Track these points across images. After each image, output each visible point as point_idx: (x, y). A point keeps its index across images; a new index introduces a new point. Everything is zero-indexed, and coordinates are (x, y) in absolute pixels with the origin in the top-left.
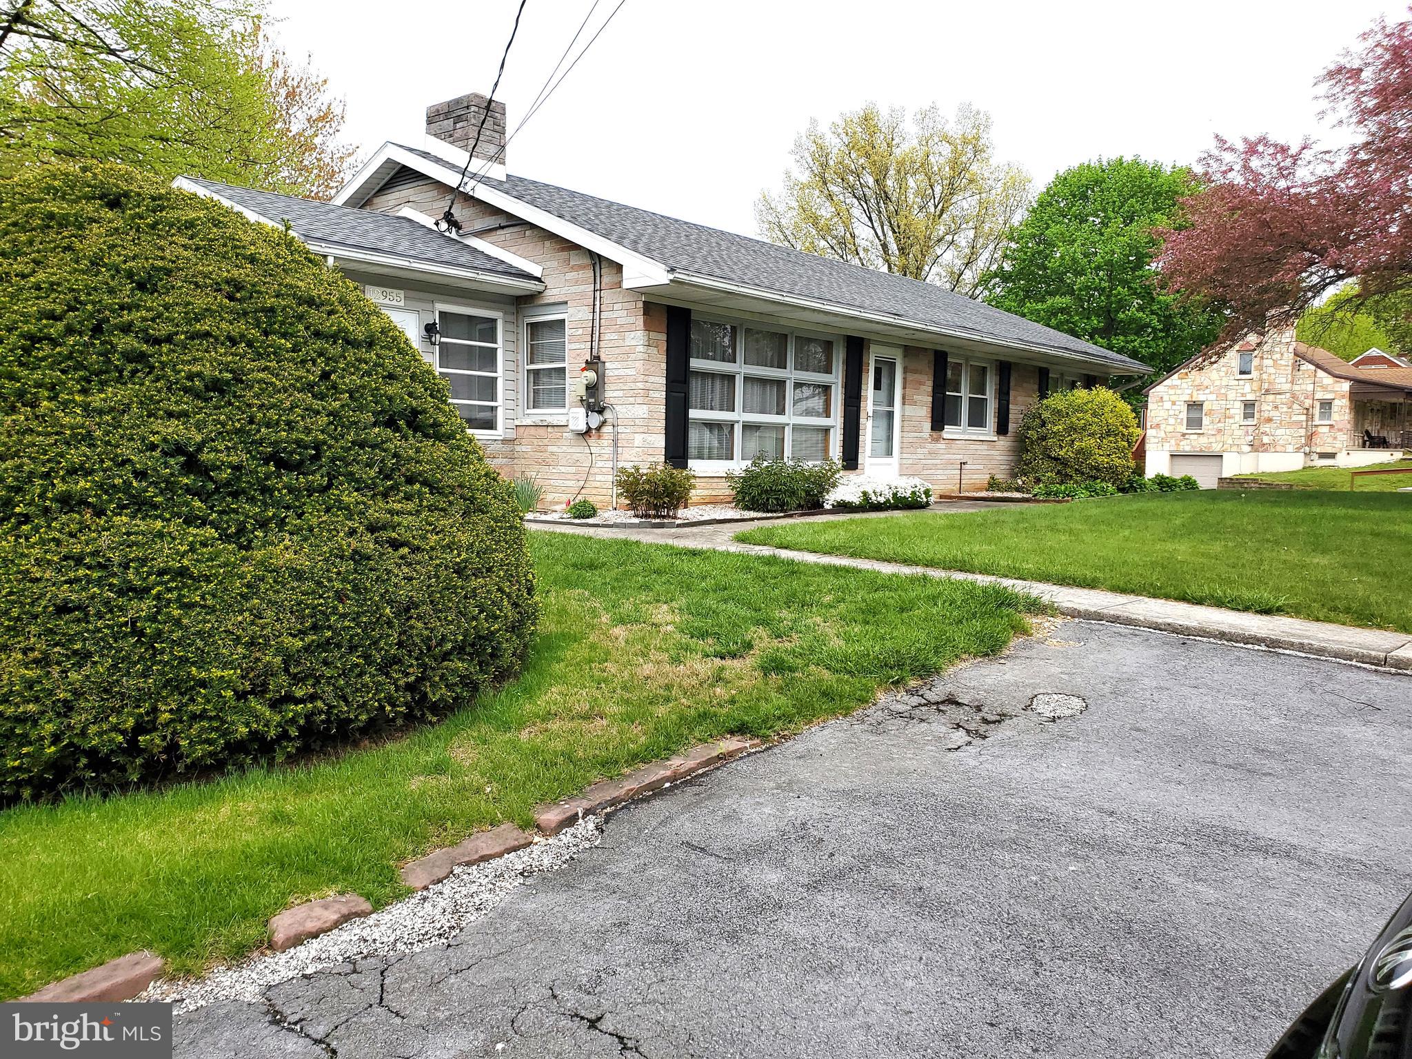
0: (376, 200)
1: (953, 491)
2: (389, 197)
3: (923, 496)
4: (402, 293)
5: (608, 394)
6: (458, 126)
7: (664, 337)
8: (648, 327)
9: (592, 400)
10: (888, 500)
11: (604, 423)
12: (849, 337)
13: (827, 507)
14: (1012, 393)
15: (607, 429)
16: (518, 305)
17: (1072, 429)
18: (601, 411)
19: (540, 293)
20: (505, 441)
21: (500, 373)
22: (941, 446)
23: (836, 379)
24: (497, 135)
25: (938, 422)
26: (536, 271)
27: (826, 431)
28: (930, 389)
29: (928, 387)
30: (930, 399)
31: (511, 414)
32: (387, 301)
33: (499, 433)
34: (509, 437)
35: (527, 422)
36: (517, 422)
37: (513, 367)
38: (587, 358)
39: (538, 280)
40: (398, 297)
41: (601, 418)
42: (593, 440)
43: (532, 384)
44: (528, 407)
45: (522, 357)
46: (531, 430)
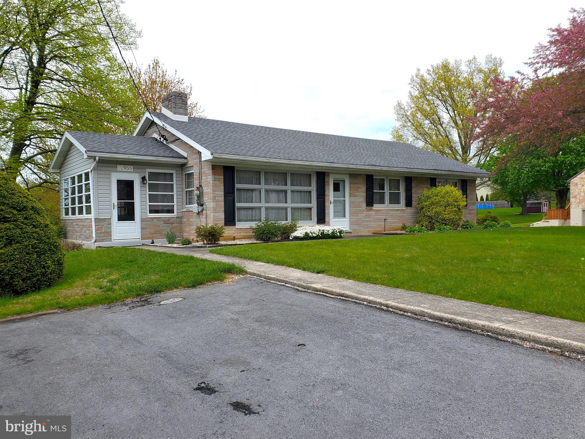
0: (148, 131)
1: (381, 231)
2: (151, 130)
3: (338, 234)
4: (132, 167)
5: (204, 199)
6: (170, 103)
7: (223, 177)
8: (214, 174)
9: (198, 202)
10: (318, 235)
11: (203, 209)
12: (317, 172)
13: (290, 238)
14: (413, 190)
15: (204, 212)
16: (182, 167)
17: (432, 204)
18: (202, 205)
19: (186, 163)
20: (177, 218)
21: (175, 193)
22: (372, 213)
23: (313, 188)
24: (184, 105)
25: (370, 203)
26: (185, 154)
27: (310, 209)
28: (365, 190)
29: (364, 188)
30: (365, 194)
31: (180, 207)
32: (126, 170)
33: (175, 214)
34: (179, 216)
35: (185, 210)
36: (182, 210)
37: (181, 190)
38: (198, 186)
39: (186, 158)
40: (131, 168)
41: (202, 208)
42: (201, 216)
43: (188, 196)
44: (187, 205)
45: (184, 186)
46: (186, 213)
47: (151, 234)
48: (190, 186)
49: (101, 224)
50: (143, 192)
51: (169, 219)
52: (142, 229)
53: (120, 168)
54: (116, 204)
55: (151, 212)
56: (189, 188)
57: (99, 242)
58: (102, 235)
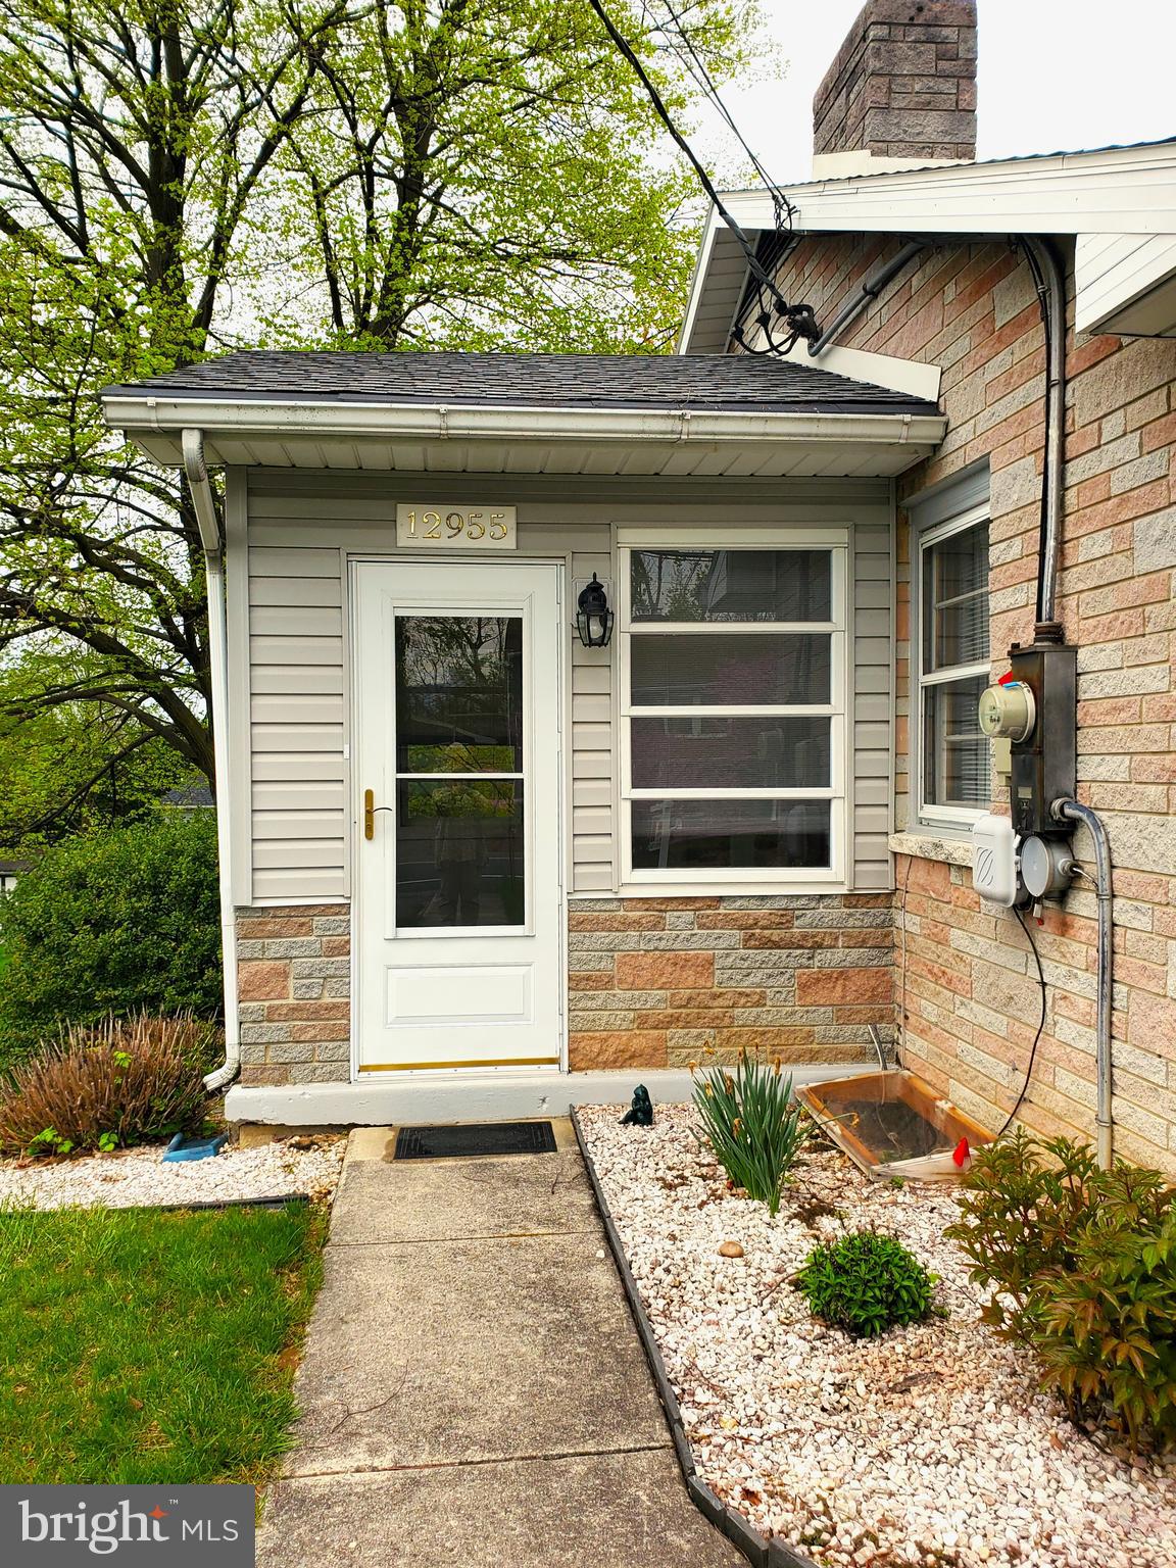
4: (508, 516)
9: (1025, 793)
11: (1073, 875)
15: (1084, 905)
16: (900, 498)
18: (1062, 834)
19: (936, 448)
20: (852, 899)
21: (838, 708)
31: (881, 818)
32: (462, 542)
33: (835, 875)
34: (869, 884)
35: (909, 843)
36: (894, 843)
37: (886, 680)
38: (1026, 638)
39: (929, 408)
40: (497, 527)
41: (1062, 861)
42: (1046, 937)
43: (943, 728)
44: (931, 797)
45: (915, 651)
46: (919, 875)
47: (642, 1021)
48: (965, 644)
49: (277, 947)
50: (590, 708)
51: (787, 910)
52: (576, 982)
53: (418, 525)
54: (387, 798)
55: (645, 854)
56: (954, 662)
57: (255, 1081)
58: (274, 1031)
